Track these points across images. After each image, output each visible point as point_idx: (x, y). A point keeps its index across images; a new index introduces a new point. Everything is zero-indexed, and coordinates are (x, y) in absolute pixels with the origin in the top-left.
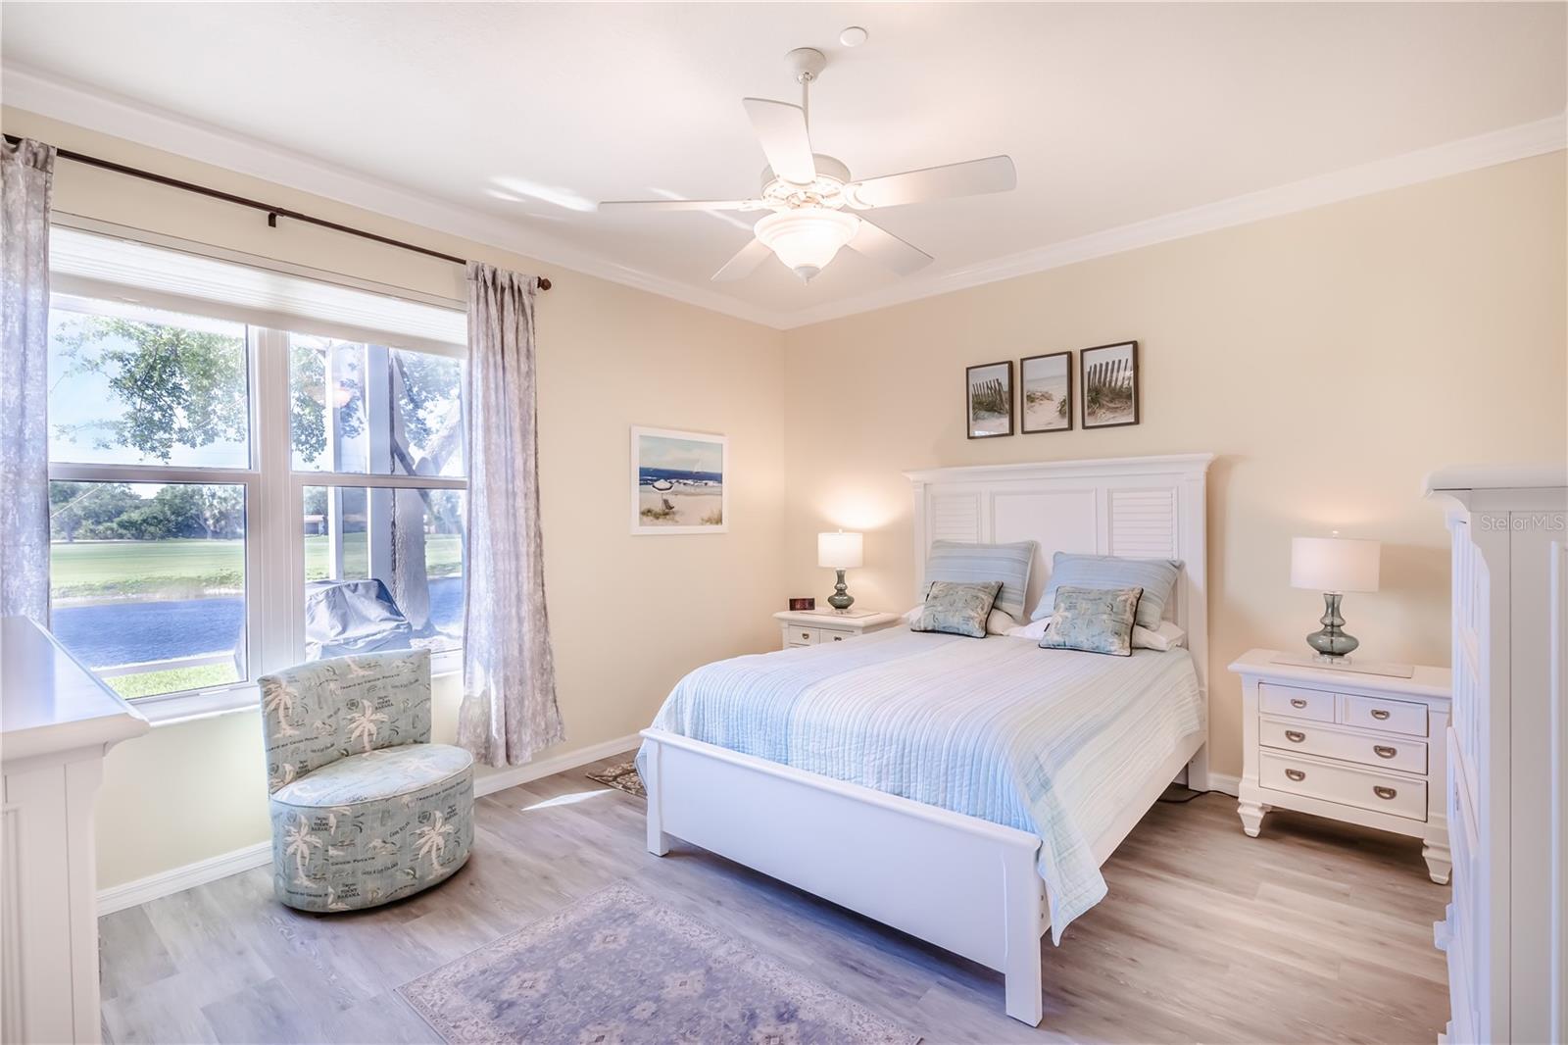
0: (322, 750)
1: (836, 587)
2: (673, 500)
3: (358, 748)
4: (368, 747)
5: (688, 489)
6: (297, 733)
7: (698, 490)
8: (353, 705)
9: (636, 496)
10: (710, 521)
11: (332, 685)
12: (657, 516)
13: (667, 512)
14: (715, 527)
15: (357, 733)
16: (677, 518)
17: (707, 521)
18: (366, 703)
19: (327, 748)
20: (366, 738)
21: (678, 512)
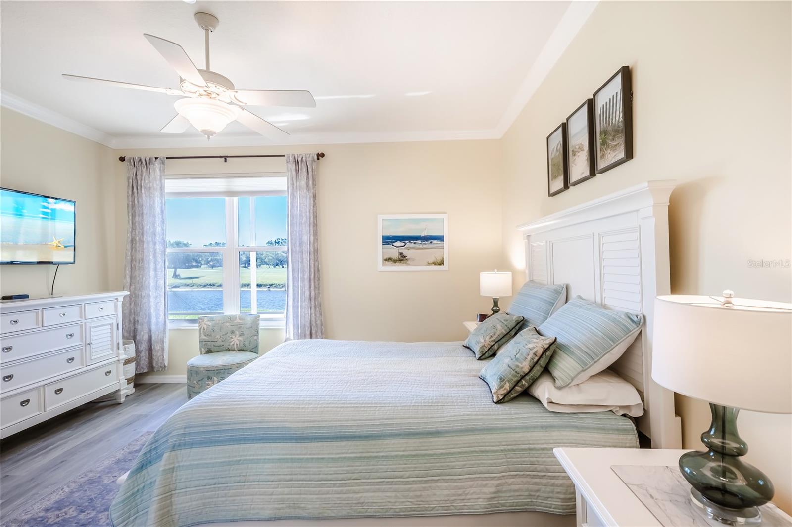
0: (219, 346)
1: (492, 310)
2: (406, 252)
3: (233, 348)
4: (236, 349)
5: (417, 246)
6: (207, 338)
7: (425, 246)
8: (233, 332)
9: (379, 251)
10: (434, 263)
11: (228, 324)
12: (395, 261)
13: (402, 258)
14: (439, 267)
15: (232, 343)
16: (409, 262)
17: (432, 264)
18: (237, 333)
19: (221, 346)
20: (235, 345)
21: (409, 259)
